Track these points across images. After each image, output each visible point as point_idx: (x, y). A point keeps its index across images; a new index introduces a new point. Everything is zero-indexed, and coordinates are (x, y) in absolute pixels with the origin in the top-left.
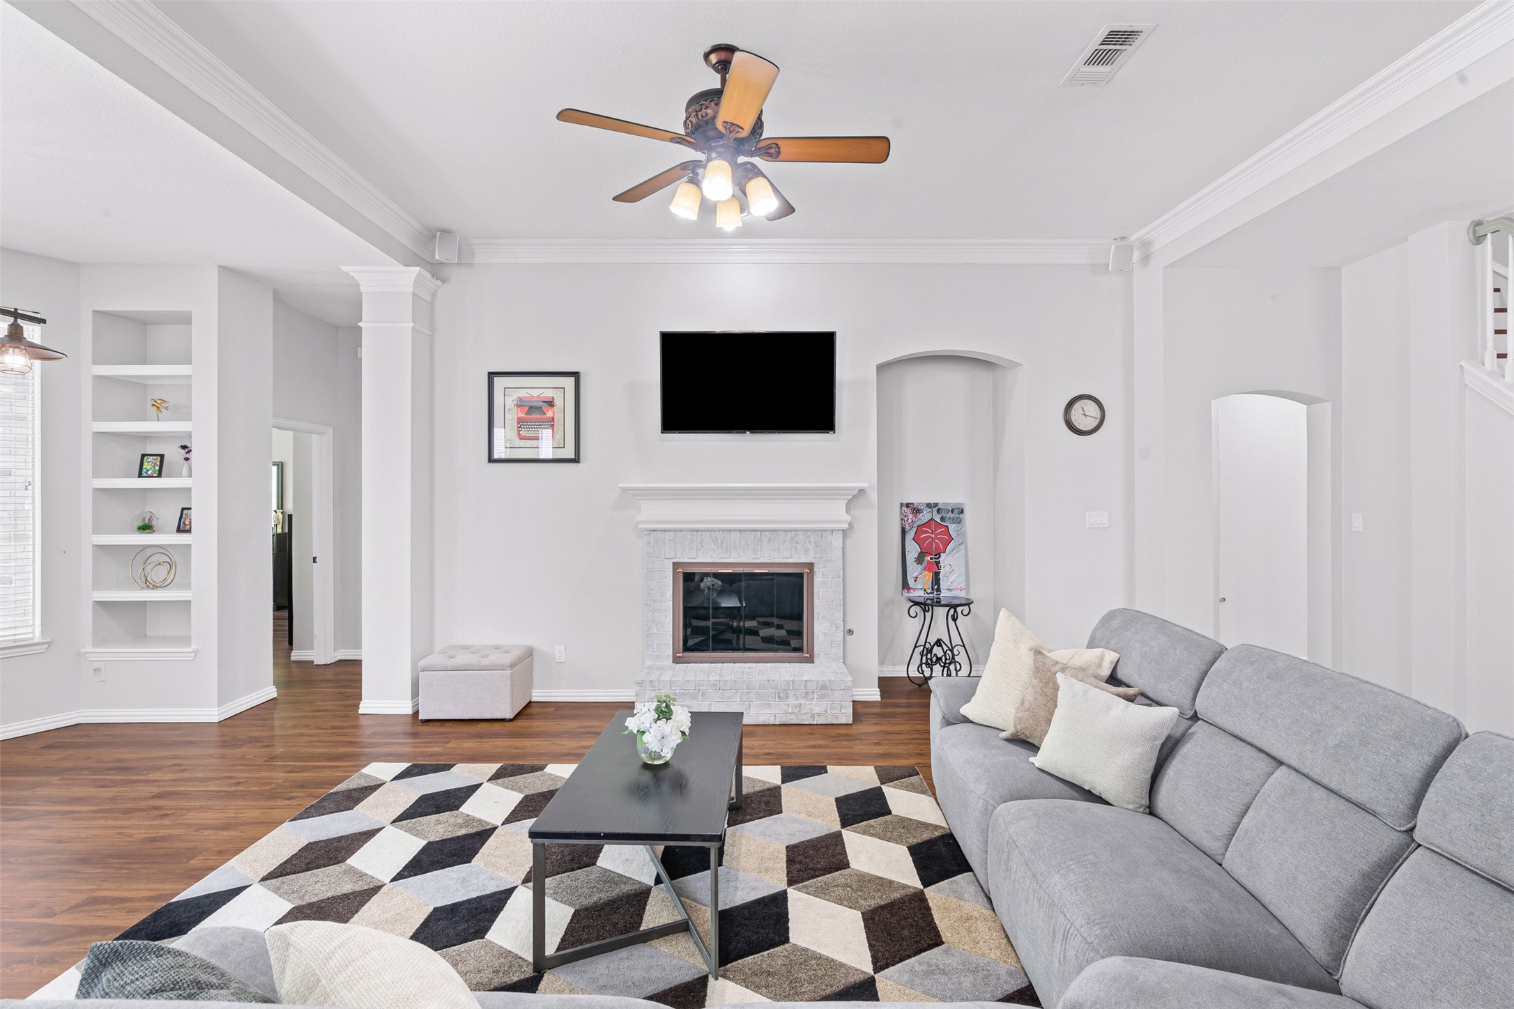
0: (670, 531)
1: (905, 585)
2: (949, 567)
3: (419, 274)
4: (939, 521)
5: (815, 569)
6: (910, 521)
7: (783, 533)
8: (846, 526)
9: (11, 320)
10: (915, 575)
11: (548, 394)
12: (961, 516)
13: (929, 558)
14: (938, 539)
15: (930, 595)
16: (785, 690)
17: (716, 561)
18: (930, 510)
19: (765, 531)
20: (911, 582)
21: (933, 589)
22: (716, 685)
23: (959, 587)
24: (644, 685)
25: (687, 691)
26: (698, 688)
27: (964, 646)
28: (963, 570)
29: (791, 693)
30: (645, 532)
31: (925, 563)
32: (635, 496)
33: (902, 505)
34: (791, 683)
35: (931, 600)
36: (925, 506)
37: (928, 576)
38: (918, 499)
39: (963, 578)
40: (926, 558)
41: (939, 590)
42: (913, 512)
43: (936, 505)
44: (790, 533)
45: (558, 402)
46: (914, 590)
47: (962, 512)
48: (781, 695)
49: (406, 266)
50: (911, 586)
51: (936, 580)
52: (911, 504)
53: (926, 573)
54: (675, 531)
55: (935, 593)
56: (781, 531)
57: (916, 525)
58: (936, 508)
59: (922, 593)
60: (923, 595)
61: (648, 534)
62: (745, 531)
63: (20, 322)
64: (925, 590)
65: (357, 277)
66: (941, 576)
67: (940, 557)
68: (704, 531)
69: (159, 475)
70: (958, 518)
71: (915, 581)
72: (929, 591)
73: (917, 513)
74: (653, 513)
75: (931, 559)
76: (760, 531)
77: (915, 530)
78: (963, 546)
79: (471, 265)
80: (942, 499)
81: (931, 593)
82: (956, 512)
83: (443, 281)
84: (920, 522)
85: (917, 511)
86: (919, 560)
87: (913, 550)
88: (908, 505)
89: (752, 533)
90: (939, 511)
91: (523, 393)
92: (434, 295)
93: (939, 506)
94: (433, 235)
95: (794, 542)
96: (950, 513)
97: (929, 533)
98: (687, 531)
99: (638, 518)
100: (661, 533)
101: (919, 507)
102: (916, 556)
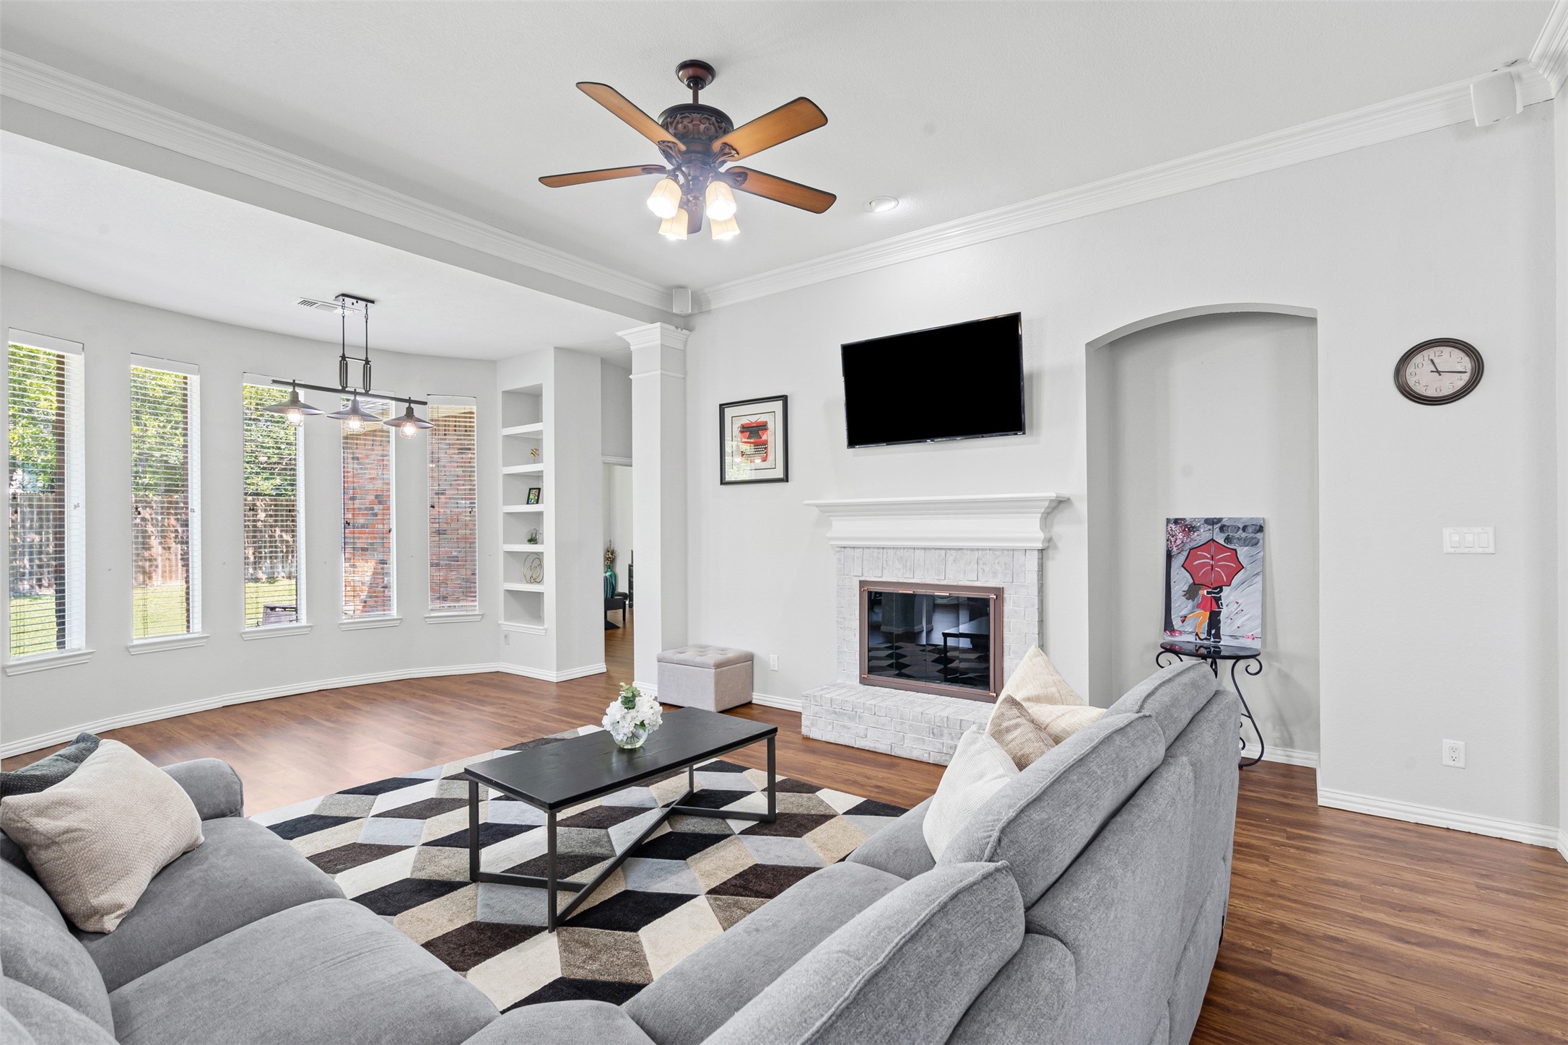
0: (858, 548)
1: (1168, 626)
2: (1236, 606)
3: (662, 328)
4: (1222, 542)
5: (1005, 596)
6: (1179, 542)
7: (969, 552)
8: (1040, 546)
9: (407, 405)
10: (1183, 613)
11: (762, 418)
12: (1259, 535)
13: (1205, 592)
14: (1220, 567)
15: (1205, 642)
16: (939, 726)
17: (901, 580)
18: (1210, 527)
19: (950, 549)
20: (1176, 623)
21: (1209, 633)
22: (871, 709)
23: (1250, 634)
24: (809, 699)
25: (845, 712)
26: (855, 710)
27: (1250, 717)
28: (1258, 611)
29: (946, 731)
30: (838, 549)
31: (1199, 599)
32: (829, 511)
33: (1168, 521)
34: (945, 720)
35: (1206, 648)
36: (1203, 522)
37: (1204, 617)
38: (1192, 511)
39: (1259, 622)
40: (1201, 592)
41: (1218, 636)
42: (1184, 530)
43: (1220, 520)
44: (977, 552)
45: (770, 425)
46: (1181, 633)
47: (1261, 529)
48: (935, 731)
49: (652, 323)
50: (1176, 627)
51: (1214, 622)
52: (1181, 519)
53: (1199, 611)
54: (863, 548)
55: (1212, 640)
56: (967, 549)
57: (1188, 547)
58: (1219, 525)
59: (1192, 638)
60: (1194, 641)
61: (840, 551)
62: (929, 549)
63: (412, 405)
64: (1197, 635)
65: (628, 339)
66: (1222, 617)
67: (1221, 591)
68: (890, 548)
69: (537, 503)
70: (1253, 538)
71: (1183, 621)
72: (1203, 636)
73: (1190, 531)
74: (844, 529)
75: (1208, 593)
76: (945, 549)
77: (1185, 554)
78: (1259, 578)
79: (709, 312)
80: (1227, 512)
81: (1206, 639)
82: (1250, 530)
83: (690, 330)
84: (1195, 543)
85: (1189, 528)
86: (1191, 593)
87: (1182, 581)
88: (1176, 521)
89: (937, 551)
90: (1222, 529)
91: (745, 421)
92: (686, 343)
93: (1224, 522)
94: (671, 291)
95: (980, 562)
96: (1241, 531)
97: (1206, 558)
98: (874, 548)
99: (828, 535)
100: (850, 549)
101: (1194, 524)
102: (1186, 588)
